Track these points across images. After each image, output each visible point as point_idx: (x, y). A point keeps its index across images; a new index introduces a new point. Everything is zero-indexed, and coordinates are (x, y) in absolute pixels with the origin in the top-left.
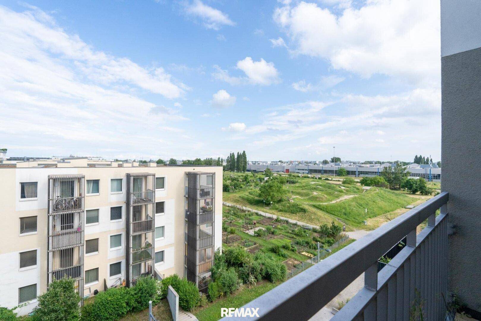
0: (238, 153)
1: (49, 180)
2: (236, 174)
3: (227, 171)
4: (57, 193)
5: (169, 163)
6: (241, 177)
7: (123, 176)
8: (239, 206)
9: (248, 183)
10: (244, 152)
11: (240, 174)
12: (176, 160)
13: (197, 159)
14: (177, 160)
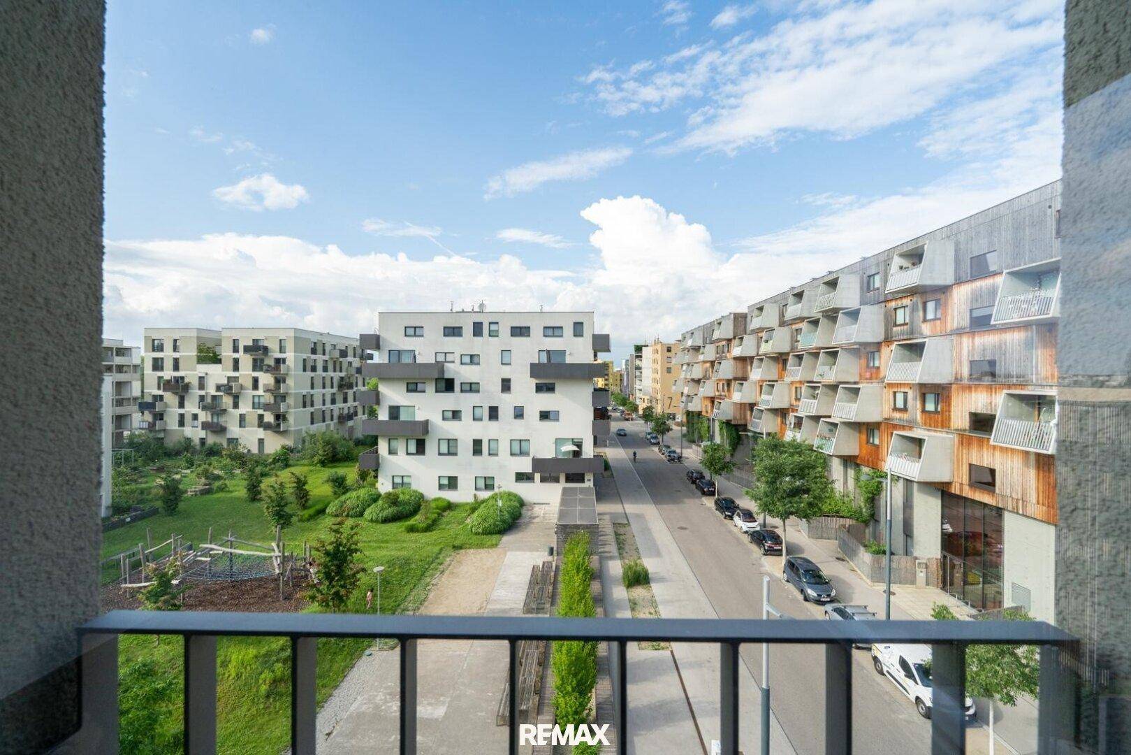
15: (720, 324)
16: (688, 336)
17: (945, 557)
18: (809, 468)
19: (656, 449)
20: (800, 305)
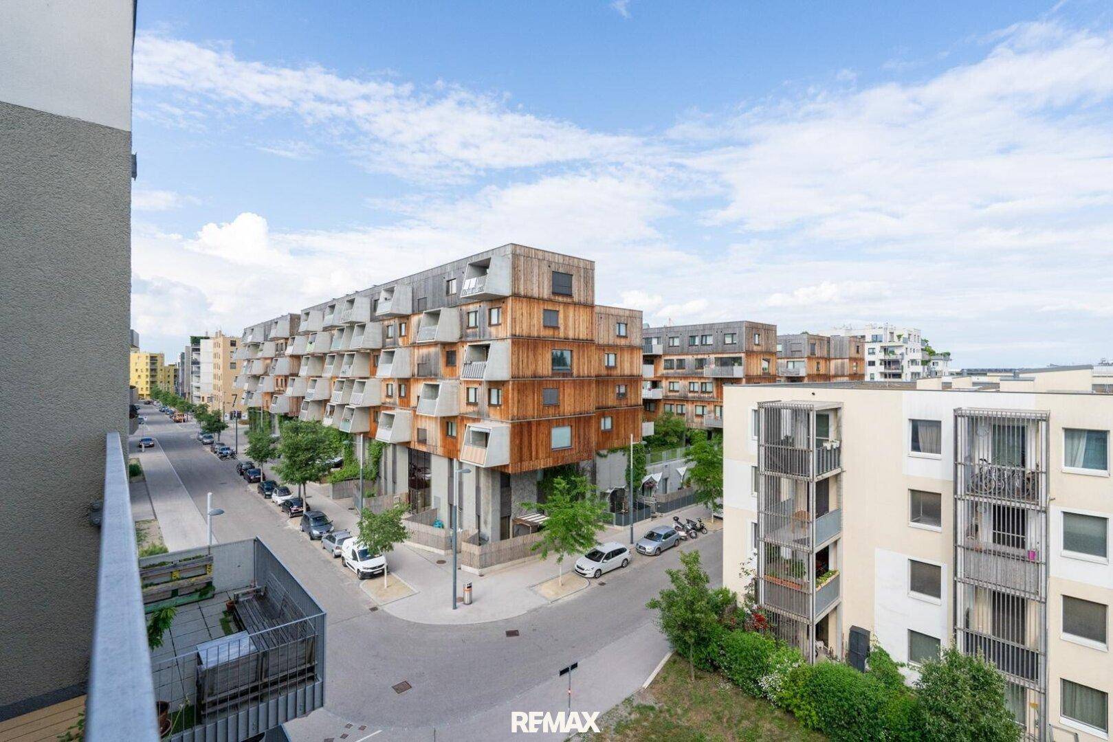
1: (956, 417)
4: (984, 451)
15: (277, 323)
16: (249, 332)
17: (410, 491)
18: (319, 442)
19: (208, 449)
20: (332, 315)
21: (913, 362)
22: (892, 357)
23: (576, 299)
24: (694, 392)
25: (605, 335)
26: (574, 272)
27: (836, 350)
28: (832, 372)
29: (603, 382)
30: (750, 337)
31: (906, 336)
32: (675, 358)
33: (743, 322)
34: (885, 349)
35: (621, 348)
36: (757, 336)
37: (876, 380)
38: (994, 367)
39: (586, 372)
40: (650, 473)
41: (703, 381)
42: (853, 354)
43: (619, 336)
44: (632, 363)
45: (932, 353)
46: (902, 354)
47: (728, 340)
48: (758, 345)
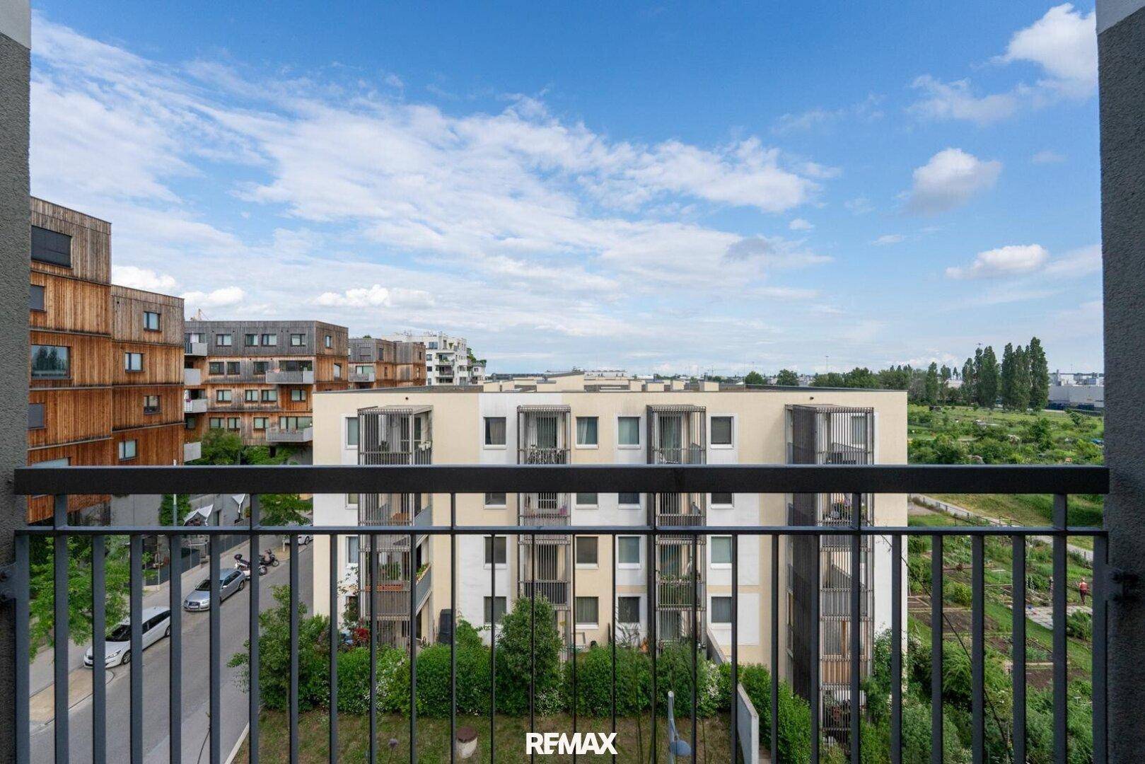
0: (1008, 347)
2: (1000, 416)
3: (964, 405)
5: (778, 382)
6: (1021, 428)
7: (640, 412)
8: (997, 521)
9: (1048, 448)
10: (1035, 342)
11: (1015, 417)
12: (795, 374)
13: (857, 369)
14: (799, 374)
21: (461, 368)
22: (446, 363)
23: (77, 271)
24: (251, 401)
25: (123, 328)
26: (73, 232)
27: (401, 356)
28: (399, 377)
29: (122, 392)
30: (321, 340)
31: (456, 344)
32: (225, 360)
33: (313, 322)
34: (440, 356)
35: (152, 347)
36: (328, 338)
37: (432, 384)
38: (517, 373)
39: (96, 379)
40: (196, 508)
41: (264, 388)
42: (417, 360)
43: (148, 330)
44: (168, 366)
45: (474, 360)
46: (453, 361)
47: (296, 342)
48: (329, 348)
